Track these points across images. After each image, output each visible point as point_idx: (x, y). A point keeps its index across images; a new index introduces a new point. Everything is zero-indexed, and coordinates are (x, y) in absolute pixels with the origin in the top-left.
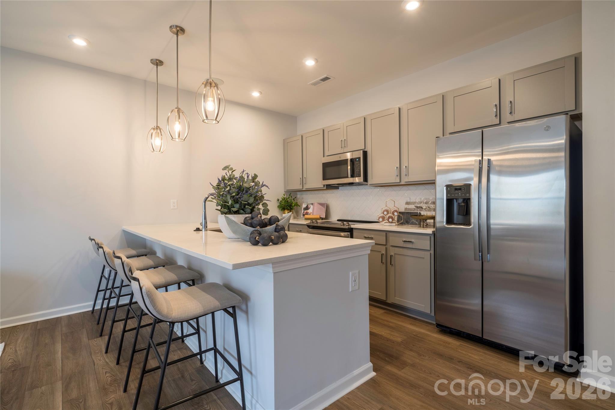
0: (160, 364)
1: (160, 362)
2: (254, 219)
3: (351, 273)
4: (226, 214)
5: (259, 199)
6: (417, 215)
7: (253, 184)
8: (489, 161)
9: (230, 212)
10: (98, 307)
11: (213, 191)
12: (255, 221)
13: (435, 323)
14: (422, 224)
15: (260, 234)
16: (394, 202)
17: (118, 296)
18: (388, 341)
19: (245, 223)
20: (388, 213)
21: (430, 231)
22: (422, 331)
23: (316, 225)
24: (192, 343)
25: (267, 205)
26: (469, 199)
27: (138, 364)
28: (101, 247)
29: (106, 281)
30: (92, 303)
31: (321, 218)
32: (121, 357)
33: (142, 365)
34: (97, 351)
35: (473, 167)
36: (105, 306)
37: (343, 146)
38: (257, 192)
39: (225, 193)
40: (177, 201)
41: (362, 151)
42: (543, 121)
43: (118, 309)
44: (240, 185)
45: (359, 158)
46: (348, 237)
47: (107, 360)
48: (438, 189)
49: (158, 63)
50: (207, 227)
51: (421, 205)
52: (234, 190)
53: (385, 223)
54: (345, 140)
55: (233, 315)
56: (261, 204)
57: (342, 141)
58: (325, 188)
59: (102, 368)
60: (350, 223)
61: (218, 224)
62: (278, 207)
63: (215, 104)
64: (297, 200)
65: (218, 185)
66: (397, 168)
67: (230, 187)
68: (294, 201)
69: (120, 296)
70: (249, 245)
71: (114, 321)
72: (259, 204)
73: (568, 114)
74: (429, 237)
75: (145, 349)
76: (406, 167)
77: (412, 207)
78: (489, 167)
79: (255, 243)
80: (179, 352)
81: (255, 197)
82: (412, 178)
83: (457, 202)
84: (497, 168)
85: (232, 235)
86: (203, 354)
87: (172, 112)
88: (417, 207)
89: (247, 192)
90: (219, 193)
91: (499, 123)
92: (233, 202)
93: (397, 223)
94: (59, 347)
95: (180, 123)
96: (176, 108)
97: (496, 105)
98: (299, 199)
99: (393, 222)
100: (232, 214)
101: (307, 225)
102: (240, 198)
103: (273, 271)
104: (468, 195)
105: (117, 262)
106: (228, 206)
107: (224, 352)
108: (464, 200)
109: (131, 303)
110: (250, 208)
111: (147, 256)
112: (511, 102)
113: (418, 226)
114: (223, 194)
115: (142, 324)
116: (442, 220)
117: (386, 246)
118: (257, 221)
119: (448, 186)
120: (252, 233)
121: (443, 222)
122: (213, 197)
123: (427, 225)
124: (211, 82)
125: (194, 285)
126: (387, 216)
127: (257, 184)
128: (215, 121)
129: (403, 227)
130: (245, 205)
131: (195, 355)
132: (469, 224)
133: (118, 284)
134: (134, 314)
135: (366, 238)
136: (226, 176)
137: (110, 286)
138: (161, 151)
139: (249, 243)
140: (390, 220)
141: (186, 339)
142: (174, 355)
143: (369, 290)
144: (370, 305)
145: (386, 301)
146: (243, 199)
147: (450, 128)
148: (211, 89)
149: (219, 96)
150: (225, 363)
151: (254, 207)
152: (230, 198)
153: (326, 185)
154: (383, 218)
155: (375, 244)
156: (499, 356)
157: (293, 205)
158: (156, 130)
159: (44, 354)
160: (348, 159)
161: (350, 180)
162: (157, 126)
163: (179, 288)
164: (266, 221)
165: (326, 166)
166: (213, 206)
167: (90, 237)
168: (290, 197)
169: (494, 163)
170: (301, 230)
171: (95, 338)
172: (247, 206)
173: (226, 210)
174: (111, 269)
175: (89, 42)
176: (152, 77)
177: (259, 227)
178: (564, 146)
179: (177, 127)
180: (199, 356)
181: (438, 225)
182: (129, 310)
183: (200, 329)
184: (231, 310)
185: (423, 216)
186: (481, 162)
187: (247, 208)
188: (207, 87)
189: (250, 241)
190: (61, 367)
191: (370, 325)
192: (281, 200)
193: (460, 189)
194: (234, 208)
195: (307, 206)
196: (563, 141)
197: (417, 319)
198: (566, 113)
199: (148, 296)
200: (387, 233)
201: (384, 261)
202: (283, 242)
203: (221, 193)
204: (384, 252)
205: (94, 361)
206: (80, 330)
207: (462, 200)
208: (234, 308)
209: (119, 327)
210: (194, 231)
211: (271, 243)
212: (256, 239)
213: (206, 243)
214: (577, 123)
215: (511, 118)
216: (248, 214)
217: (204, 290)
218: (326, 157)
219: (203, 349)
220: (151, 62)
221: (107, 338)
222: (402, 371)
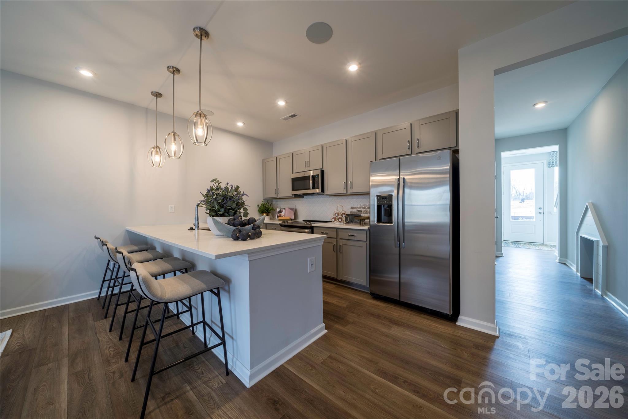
0: (155, 337)
1: (155, 335)
2: (236, 220)
3: (309, 259)
4: (213, 216)
5: (240, 204)
6: (358, 217)
7: (235, 193)
8: (404, 179)
9: (217, 215)
10: (103, 294)
11: (203, 199)
12: (236, 222)
13: (369, 292)
14: (361, 222)
15: (240, 231)
16: (343, 207)
17: (121, 284)
18: (337, 307)
19: (228, 224)
20: (338, 215)
21: (366, 228)
22: (361, 298)
23: (287, 224)
24: (186, 319)
25: (247, 210)
26: (392, 205)
27: (138, 338)
28: (105, 244)
29: (111, 272)
30: (99, 291)
31: (290, 219)
32: (123, 333)
33: (141, 339)
34: (102, 331)
35: (394, 183)
36: (109, 293)
37: (307, 166)
38: (239, 199)
39: (213, 200)
40: (175, 206)
41: (320, 170)
42: (438, 153)
43: (121, 295)
44: (225, 194)
45: (318, 175)
46: (310, 233)
47: (111, 337)
48: (372, 198)
49: (158, 95)
50: (199, 227)
51: (361, 209)
52: (220, 198)
53: (336, 222)
54: (308, 161)
55: (218, 295)
56: (242, 208)
57: (306, 162)
58: (294, 197)
59: (106, 344)
60: (311, 223)
61: (207, 224)
62: (258, 211)
63: (204, 130)
64: (273, 206)
65: (208, 194)
66: (345, 182)
67: (217, 195)
68: (271, 206)
69: (122, 284)
70: (231, 240)
71: (117, 305)
72: (240, 209)
73: (451, 149)
74: (366, 232)
75: (144, 326)
76: (350, 182)
77: (355, 210)
78: (404, 183)
79: (236, 239)
80: (175, 327)
81: (237, 203)
82: (355, 190)
83: (384, 207)
84: (409, 184)
85: (218, 233)
86: (194, 326)
87: (169, 135)
88: (358, 211)
89: (230, 199)
90: (207, 200)
91: (411, 153)
92: (219, 207)
93: (345, 223)
94: (66, 330)
95: (175, 144)
96: (172, 132)
97: (409, 141)
98: (274, 205)
99: (342, 221)
100: (219, 216)
101: (280, 225)
102: (225, 204)
103: (249, 259)
104: (391, 202)
105: (119, 256)
106: (215, 210)
107: (211, 323)
108: (388, 205)
109: (132, 289)
110: (233, 211)
111: (148, 251)
112: (418, 139)
113: (359, 224)
114: (211, 201)
115: (141, 306)
116: (374, 220)
117: (337, 239)
118: (238, 222)
119: (378, 196)
120: (234, 231)
121: (375, 221)
122: (203, 203)
123: (365, 223)
124: (200, 113)
125: (186, 272)
126: (338, 217)
127: (239, 193)
128: (204, 144)
129: (348, 225)
130: (229, 209)
131: (188, 327)
132: (392, 223)
133: (121, 274)
134: (135, 299)
135: (323, 233)
136: (214, 187)
137: (114, 277)
138: (160, 166)
139: (232, 238)
140: (340, 220)
141: (181, 316)
142: (171, 329)
143: (323, 270)
144: (323, 281)
145: (337, 278)
146: (227, 205)
147: (380, 156)
148: (200, 118)
149: (208, 125)
150: (212, 333)
151: (236, 211)
152: (217, 204)
153: (295, 195)
154: (335, 219)
155: (327, 237)
156: (410, 312)
157: (270, 209)
158: (156, 149)
159: (51, 336)
160: (310, 176)
161: (311, 191)
162: (157, 146)
163: (175, 275)
164: (246, 221)
165: (294, 180)
166: (203, 210)
167: (96, 236)
168: (268, 203)
169: (407, 181)
170: (276, 228)
171: (100, 320)
172: (230, 210)
173: (213, 214)
174: (115, 263)
175: (95, 74)
176: (153, 106)
177: (239, 226)
178: (449, 171)
179: (173, 147)
180: (191, 328)
181: (371, 223)
182: (130, 296)
183: (192, 307)
184: (215, 291)
185: (362, 217)
186: (399, 180)
187: (231, 212)
188: (198, 117)
189: (232, 237)
190: (67, 346)
191: (323, 296)
192: (261, 205)
193: (386, 198)
194: (220, 211)
195: (281, 210)
196: (448, 167)
197: (358, 290)
198: (450, 148)
199: (144, 283)
200: (338, 229)
201: (335, 250)
202: (259, 237)
203: (210, 200)
204: (335, 243)
205: (98, 339)
206: (87, 314)
207: (387, 206)
208: (218, 289)
209: (121, 310)
210: (188, 230)
211: (249, 239)
212: (237, 235)
213: (198, 239)
214: (457, 155)
215: (418, 150)
216: (232, 216)
217: (194, 276)
218: (294, 174)
219: (194, 322)
220: (151, 94)
221: (111, 319)
222: (346, 328)
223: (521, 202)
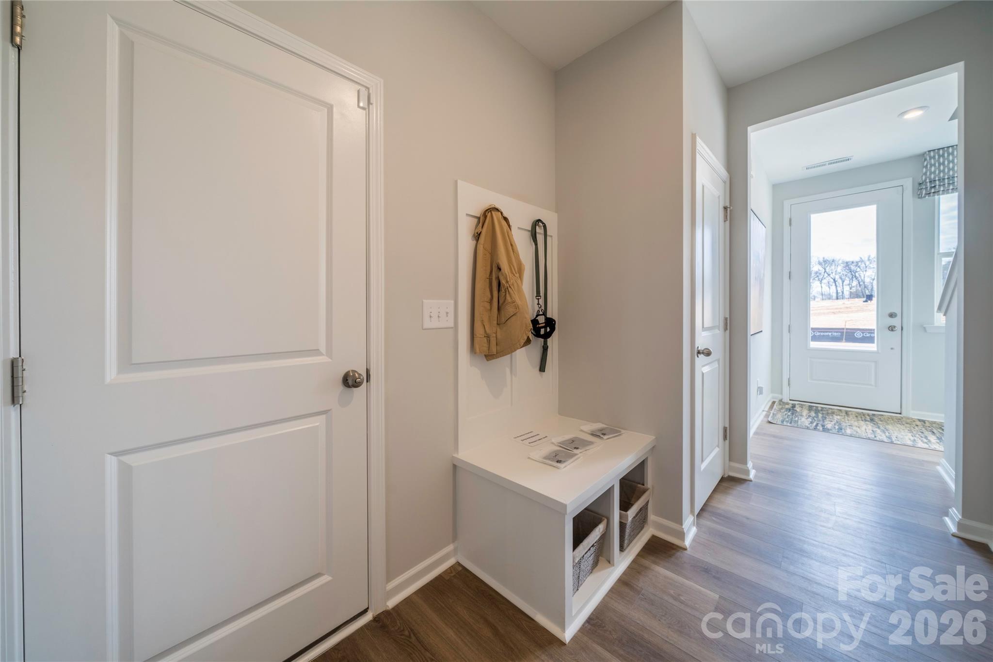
223: (866, 301)
